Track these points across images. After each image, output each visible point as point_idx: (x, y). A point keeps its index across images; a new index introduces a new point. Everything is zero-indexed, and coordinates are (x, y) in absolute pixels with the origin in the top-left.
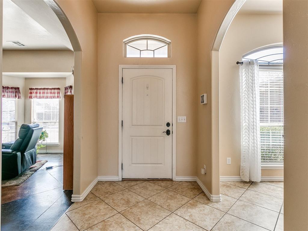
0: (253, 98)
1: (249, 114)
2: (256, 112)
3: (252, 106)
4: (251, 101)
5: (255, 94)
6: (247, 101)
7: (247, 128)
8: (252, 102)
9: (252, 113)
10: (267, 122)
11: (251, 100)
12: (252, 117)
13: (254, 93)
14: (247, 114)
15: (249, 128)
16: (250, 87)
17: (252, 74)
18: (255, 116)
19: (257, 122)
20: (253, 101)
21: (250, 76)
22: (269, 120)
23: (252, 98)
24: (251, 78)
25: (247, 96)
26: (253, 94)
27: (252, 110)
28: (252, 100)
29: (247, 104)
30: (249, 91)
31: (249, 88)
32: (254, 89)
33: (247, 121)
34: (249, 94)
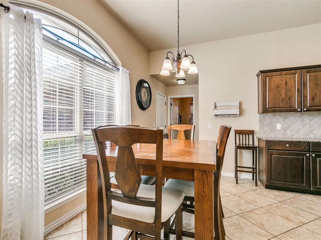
0: (30, 86)
1: (22, 119)
2: (36, 115)
3: (29, 103)
4: (27, 93)
5: (35, 80)
6: (19, 91)
7: (18, 147)
8: (29, 95)
9: (28, 116)
10: (55, 132)
11: (26, 90)
12: (28, 123)
13: (33, 78)
14: (18, 118)
15: (22, 146)
16: (25, 65)
17: (30, 39)
18: (34, 122)
19: (39, 132)
20: (31, 93)
21: (26, 42)
22: (57, 128)
23: (28, 87)
24: (28, 47)
25: (19, 81)
26: (30, 79)
27: (29, 109)
28: (29, 90)
29: (19, 98)
30: (23, 72)
31: (23, 65)
32: (34, 71)
33: (18, 133)
34: (23, 79)
